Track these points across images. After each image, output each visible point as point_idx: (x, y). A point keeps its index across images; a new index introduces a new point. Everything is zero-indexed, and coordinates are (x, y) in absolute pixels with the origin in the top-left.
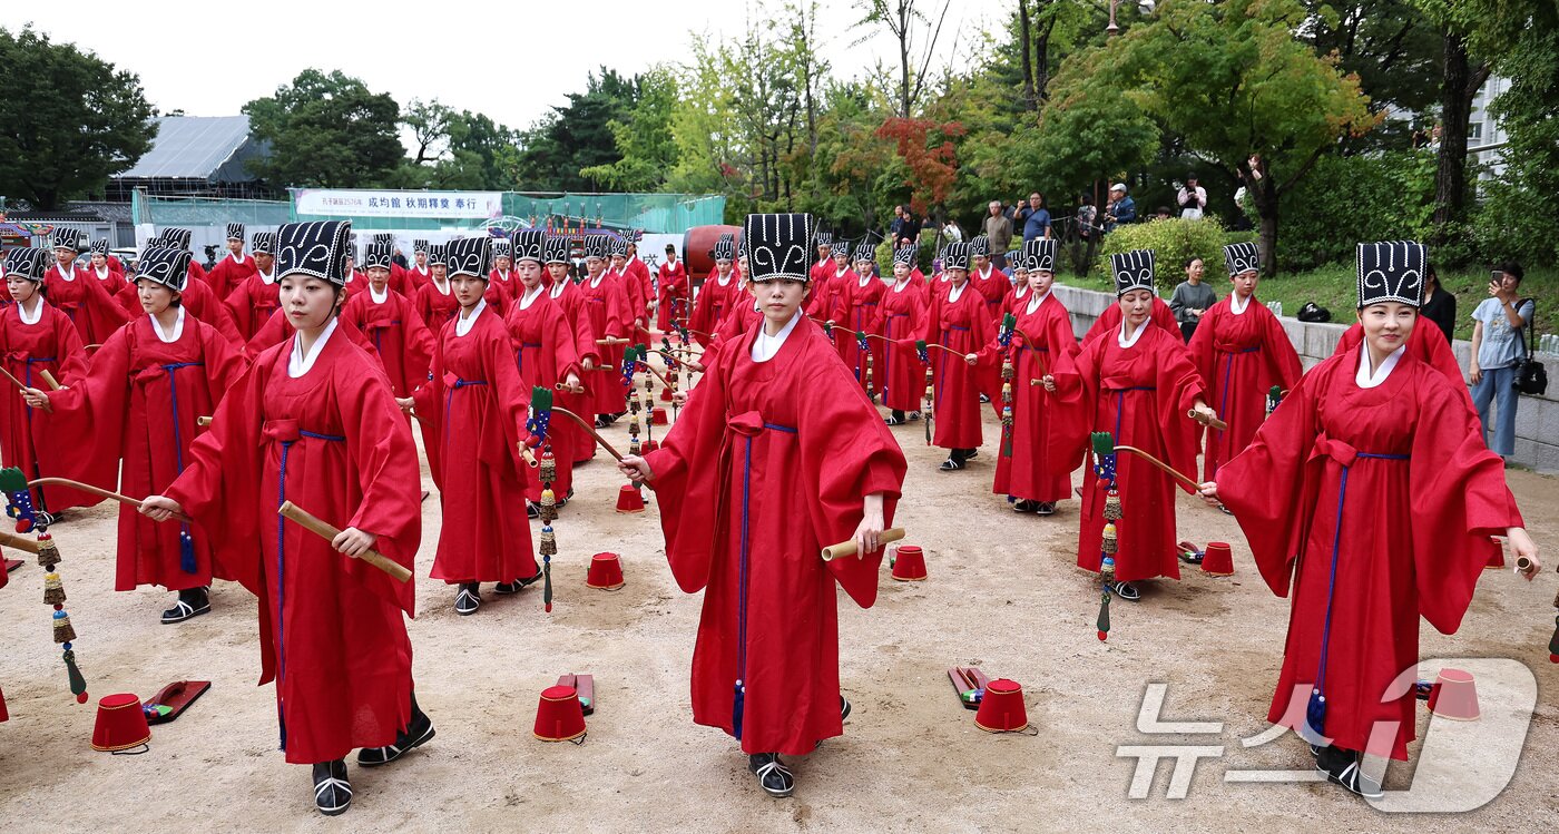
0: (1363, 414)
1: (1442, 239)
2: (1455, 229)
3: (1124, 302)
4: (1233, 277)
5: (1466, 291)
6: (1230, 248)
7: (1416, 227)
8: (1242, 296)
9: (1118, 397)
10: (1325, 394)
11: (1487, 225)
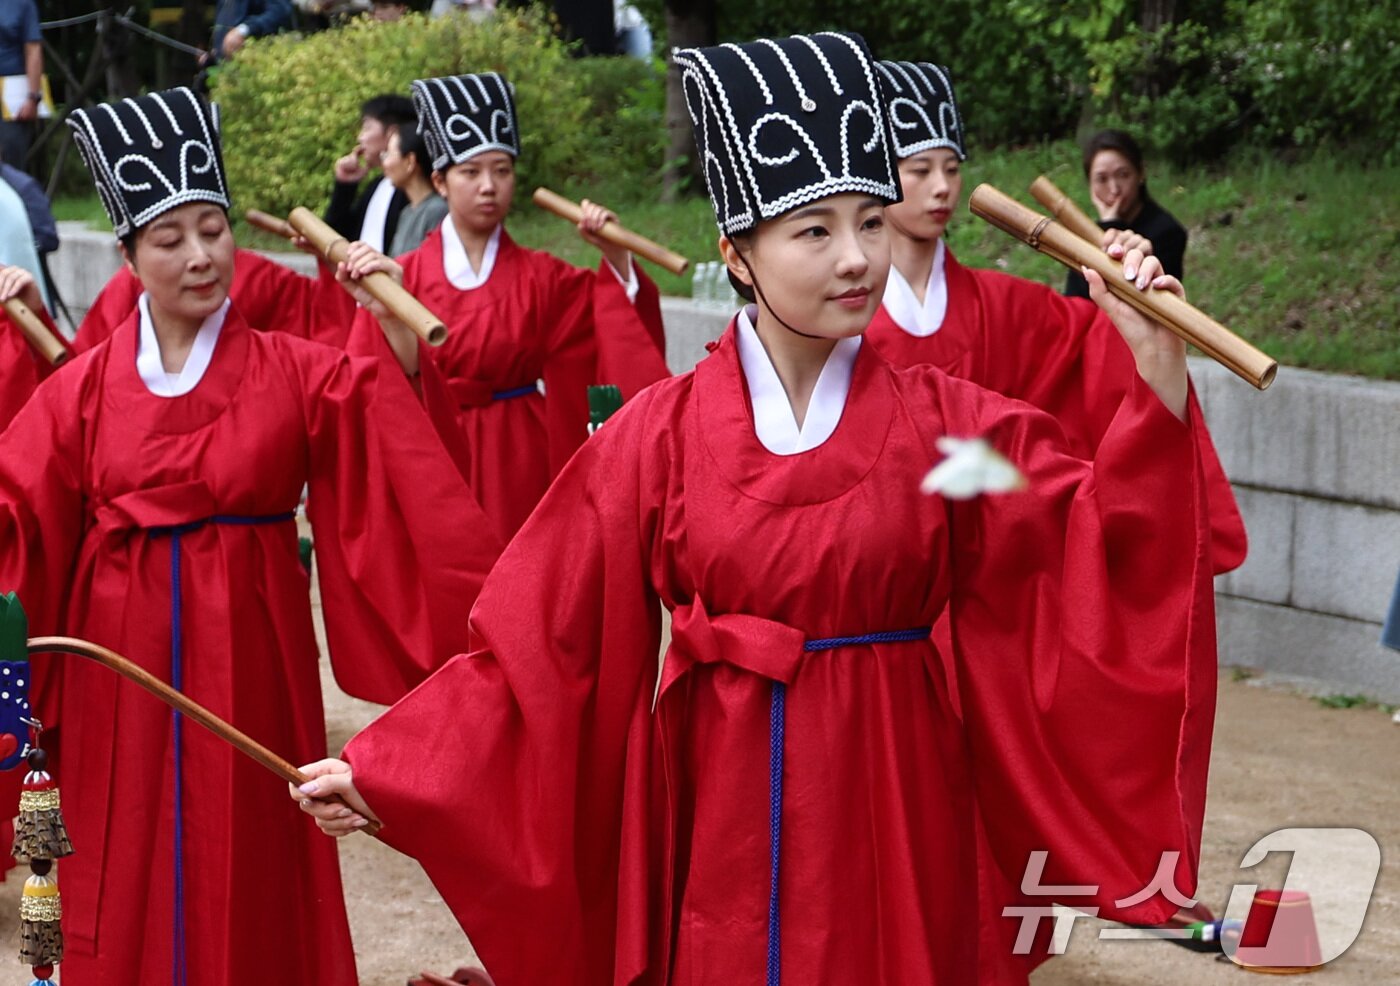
0: (804, 526)
1: (1162, 75)
2: (1195, 44)
3: (148, 253)
4: (444, 170)
5: (1227, 221)
6: (434, 89)
7: (1093, 39)
8: (476, 232)
9: (162, 553)
10: (679, 489)
11: (1274, 35)
